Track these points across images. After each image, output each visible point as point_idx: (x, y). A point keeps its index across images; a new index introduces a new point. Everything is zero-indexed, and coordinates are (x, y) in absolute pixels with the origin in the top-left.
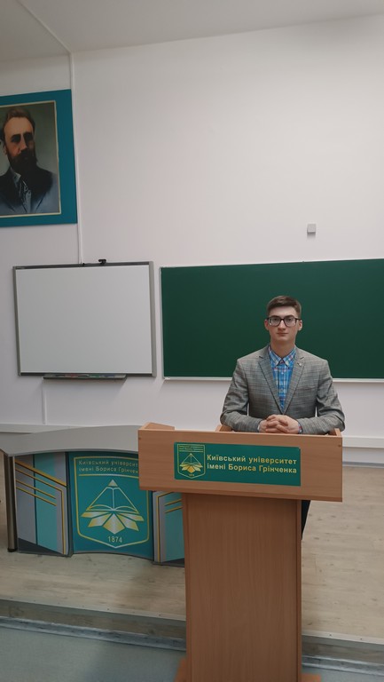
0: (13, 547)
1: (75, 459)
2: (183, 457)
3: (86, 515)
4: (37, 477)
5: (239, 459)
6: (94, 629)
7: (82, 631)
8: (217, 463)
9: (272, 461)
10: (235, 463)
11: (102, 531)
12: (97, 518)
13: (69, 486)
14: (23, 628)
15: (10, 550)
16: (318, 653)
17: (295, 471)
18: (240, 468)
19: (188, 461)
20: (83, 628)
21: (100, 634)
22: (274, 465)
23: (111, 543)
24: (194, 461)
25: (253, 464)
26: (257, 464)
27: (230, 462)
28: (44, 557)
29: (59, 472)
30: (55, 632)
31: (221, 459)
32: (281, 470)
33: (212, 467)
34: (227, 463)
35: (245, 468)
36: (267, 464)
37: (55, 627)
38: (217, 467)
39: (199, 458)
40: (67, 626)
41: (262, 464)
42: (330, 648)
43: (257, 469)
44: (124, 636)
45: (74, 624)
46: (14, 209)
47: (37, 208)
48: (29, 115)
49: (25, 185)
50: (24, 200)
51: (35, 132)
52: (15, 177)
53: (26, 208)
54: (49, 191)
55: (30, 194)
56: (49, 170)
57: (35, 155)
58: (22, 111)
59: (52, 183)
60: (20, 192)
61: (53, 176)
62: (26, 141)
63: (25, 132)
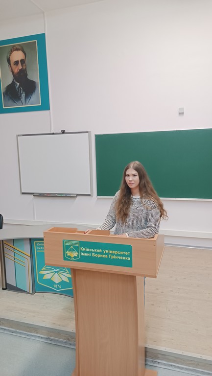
0: (5, 288)
1: (35, 242)
2: (67, 248)
3: (41, 272)
4: (16, 251)
5: (98, 251)
6: (39, 335)
7: (33, 336)
8: (87, 252)
9: (116, 252)
10: (96, 253)
11: (50, 282)
12: (47, 274)
13: (32, 257)
14: (3, 332)
15: (3, 289)
16: (158, 358)
17: (129, 259)
18: (99, 256)
19: (70, 250)
20: (33, 334)
21: (41, 338)
22: (117, 255)
23: (55, 288)
24: (73, 250)
25: (106, 254)
26: (108, 254)
27: (93, 252)
28: (20, 294)
29: (26, 249)
30: (19, 335)
31: (88, 250)
32: (121, 258)
33: (83, 254)
34: (92, 252)
35: (101, 256)
36: (114, 254)
37: (18, 332)
38: (86, 254)
39: (76, 249)
40: (25, 332)
41: (111, 254)
42: (165, 356)
43: (108, 256)
44: (54, 340)
45: (28, 332)
46: (16, 103)
47: (28, 102)
48: (23, 49)
49: (22, 89)
50: (21, 98)
51: (26, 59)
52: (16, 85)
53: (22, 102)
54: (34, 92)
55: (25, 94)
56: (34, 81)
57: (26, 72)
58: (19, 47)
59: (36, 87)
60: (19, 93)
61: (36, 84)
62: (22, 64)
63: (21, 59)
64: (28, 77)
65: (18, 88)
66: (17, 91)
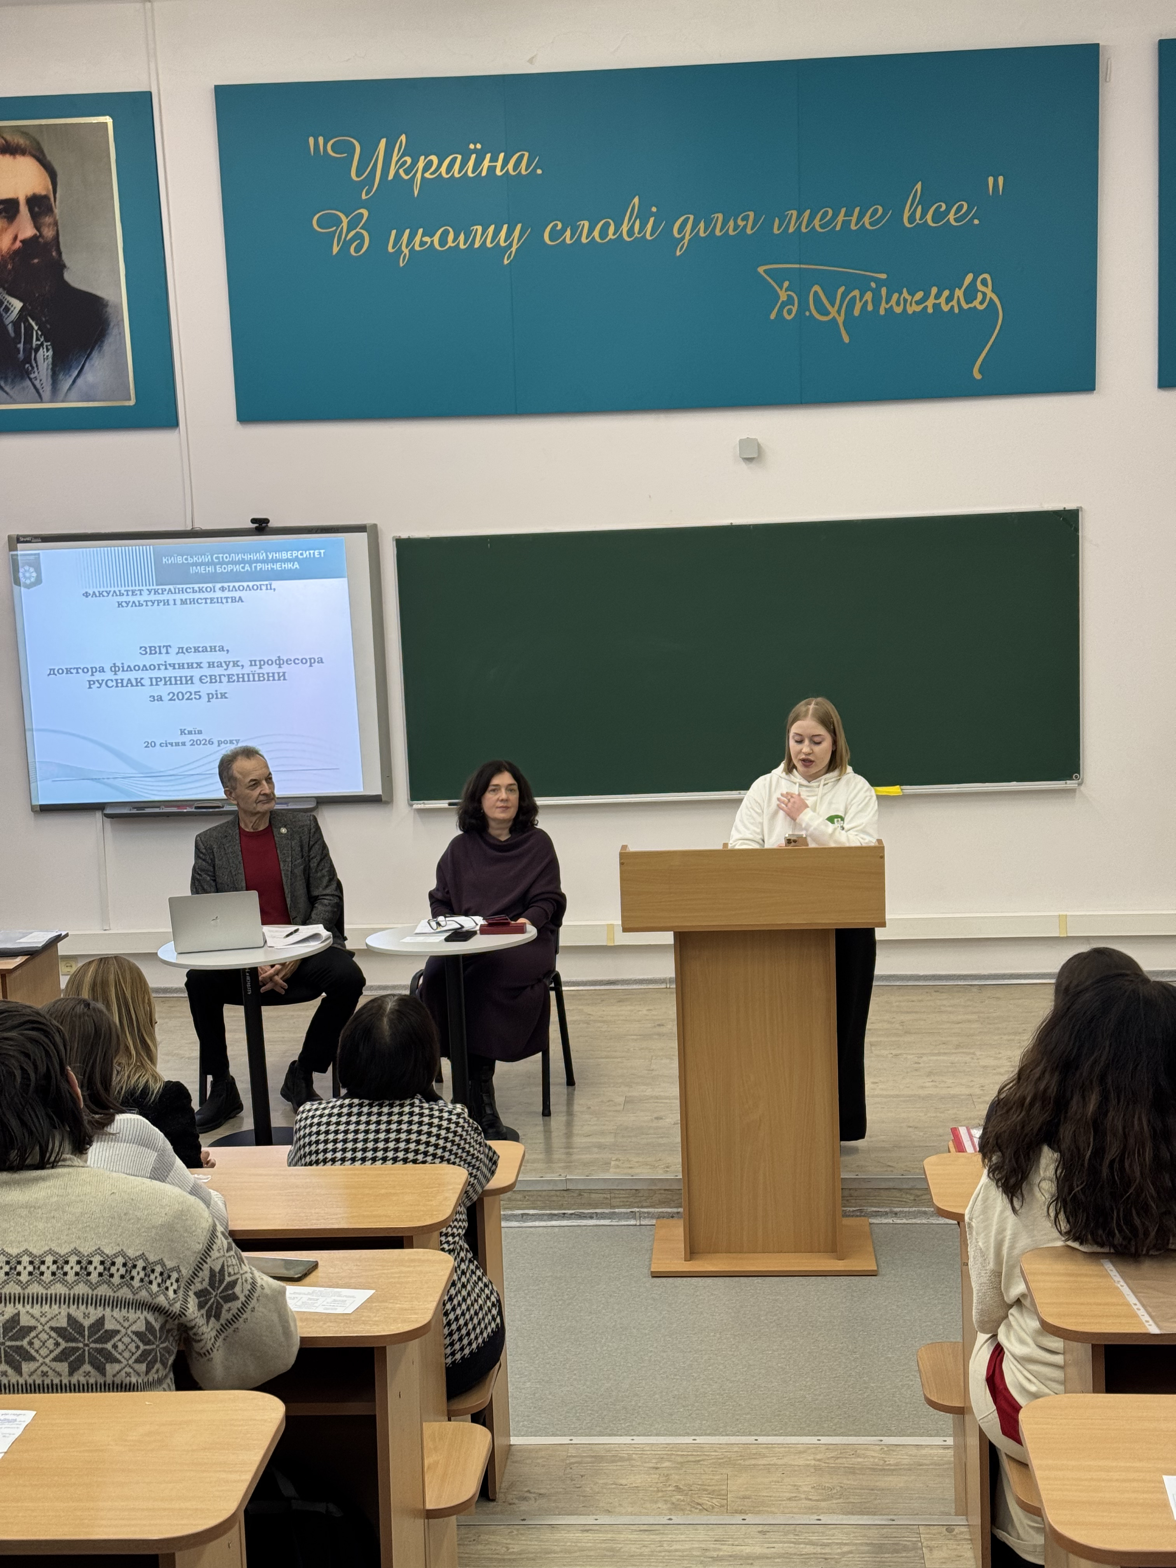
46: (7, 388)
47: (70, 389)
48: (42, 152)
49: (36, 328)
50: (33, 368)
51: (58, 195)
52: (7, 309)
53: (38, 386)
54: (101, 346)
55: (50, 353)
56: (99, 293)
57: (60, 253)
58: (21, 141)
59: (109, 325)
60: (21, 346)
61: (109, 310)
62: (36, 218)
63: (30, 193)
64: (68, 277)
65: (16, 324)
66: (12, 334)
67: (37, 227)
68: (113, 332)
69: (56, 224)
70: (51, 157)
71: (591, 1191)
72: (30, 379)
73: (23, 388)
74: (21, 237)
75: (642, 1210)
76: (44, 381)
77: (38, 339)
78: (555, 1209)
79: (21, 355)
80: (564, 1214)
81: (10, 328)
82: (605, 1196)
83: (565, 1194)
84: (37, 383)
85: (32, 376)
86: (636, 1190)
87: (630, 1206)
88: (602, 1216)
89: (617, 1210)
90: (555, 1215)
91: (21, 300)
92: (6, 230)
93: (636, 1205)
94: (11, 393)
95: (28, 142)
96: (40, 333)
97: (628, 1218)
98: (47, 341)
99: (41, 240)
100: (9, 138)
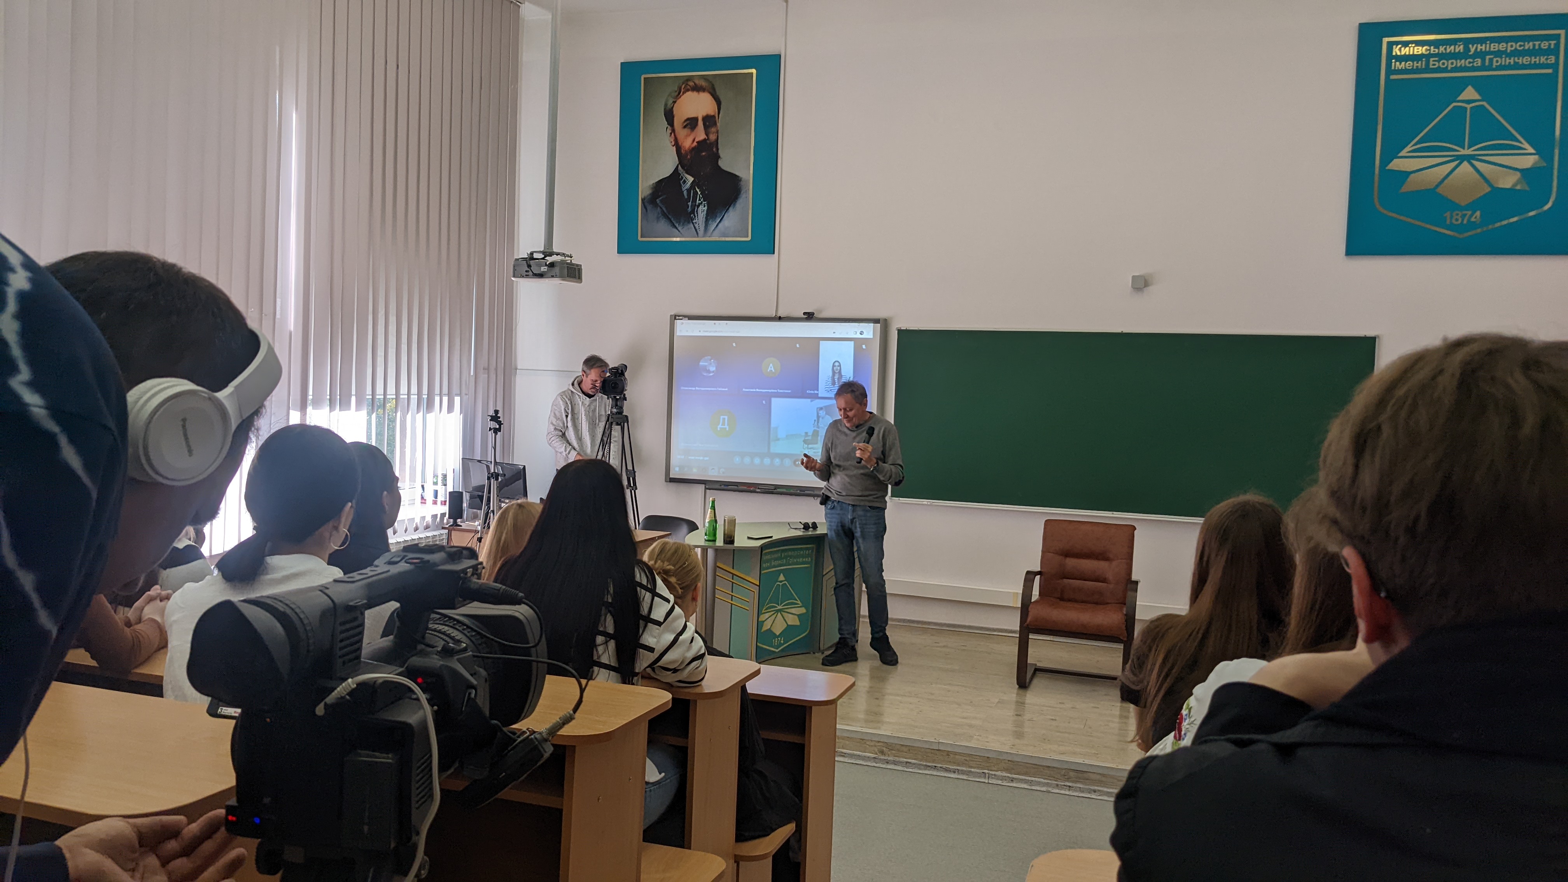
46: (679, 228)
47: (714, 230)
48: (714, 89)
49: (699, 193)
50: (695, 217)
51: (720, 115)
52: (685, 182)
53: (697, 228)
54: (734, 205)
55: (706, 208)
56: (737, 174)
57: (718, 149)
58: (703, 83)
59: (740, 192)
60: (690, 204)
61: (742, 183)
62: (706, 128)
63: (705, 114)
64: (721, 163)
65: (689, 191)
66: (686, 197)
67: (707, 134)
68: (743, 196)
69: (717, 132)
70: (720, 92)
71: (956, 754)
72: (693, 223)
73: (689, 229)
74: (697, 140)
75: (991, 772)
76: (700, 225)
77: (700, 200)
78: (929, 762)
79: (690, 210)
80: (935, 766)
81: (685, 193)
82: (966, 758)
83: (937, 752)
84: (696, 225)
85: (694, 221)
86: (988, 757)
87: (982, 769)
88: (963, 772)
89: (972, 770)
90: (929, 766)
91: (693, 177)
92: (689, 135)
93: (986, 768)
94: (681, 231)
95: (707, 84)
96: (701, 196)
97: (980, 777)
98: (704, 201)
99: (708, 142)
100: (697, 82)
